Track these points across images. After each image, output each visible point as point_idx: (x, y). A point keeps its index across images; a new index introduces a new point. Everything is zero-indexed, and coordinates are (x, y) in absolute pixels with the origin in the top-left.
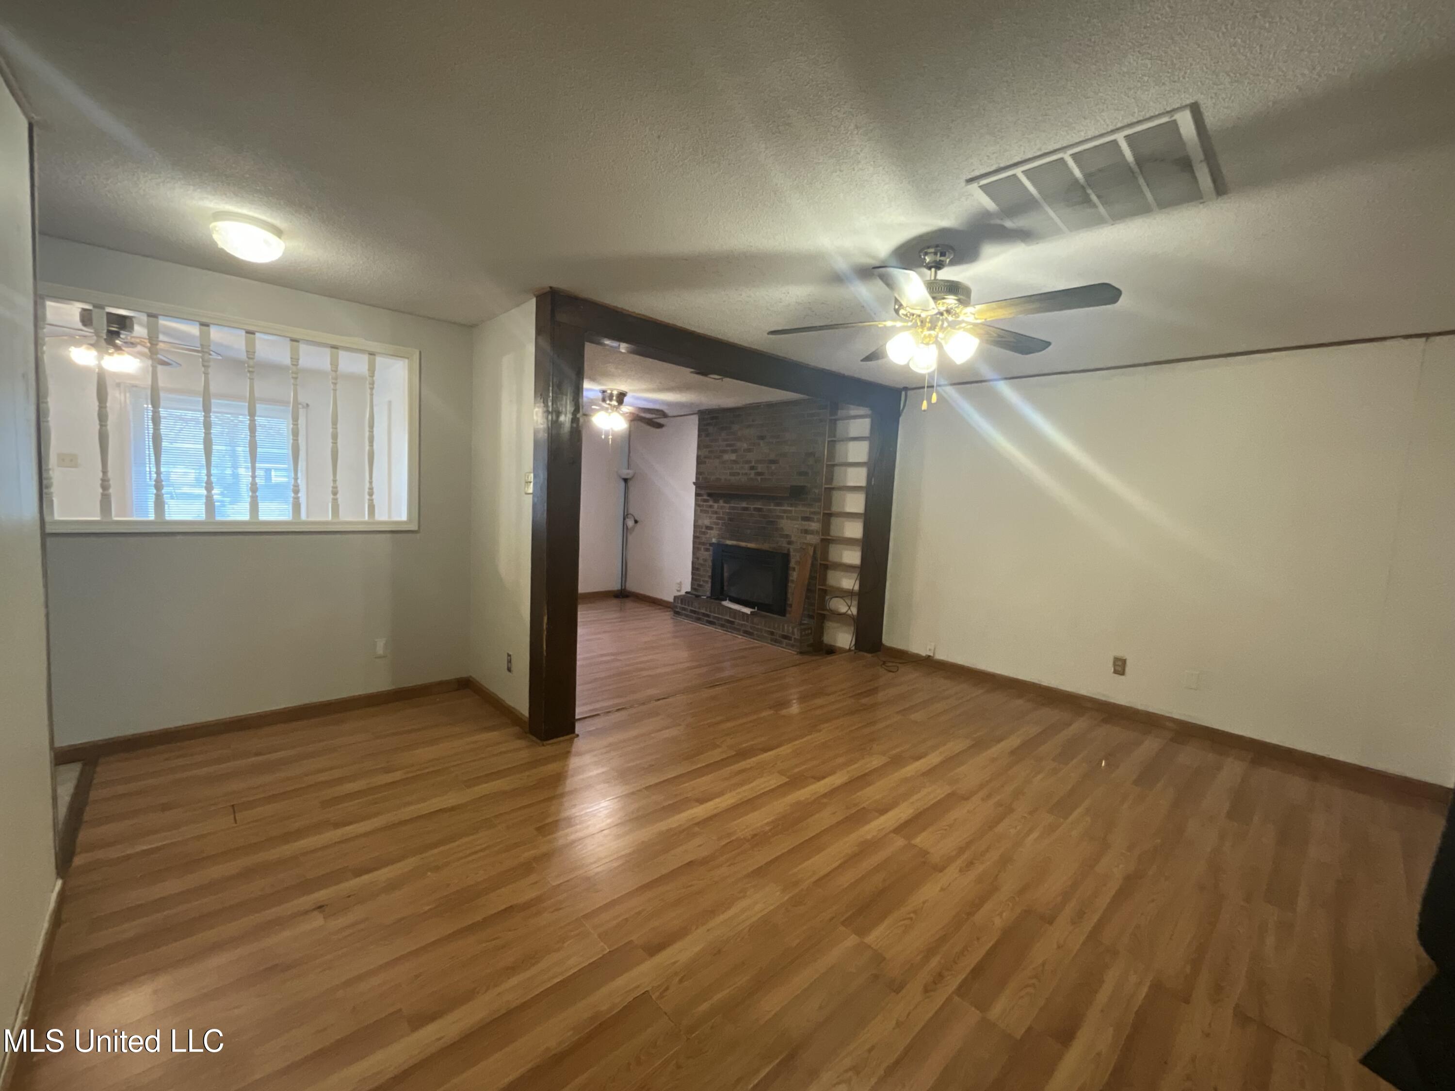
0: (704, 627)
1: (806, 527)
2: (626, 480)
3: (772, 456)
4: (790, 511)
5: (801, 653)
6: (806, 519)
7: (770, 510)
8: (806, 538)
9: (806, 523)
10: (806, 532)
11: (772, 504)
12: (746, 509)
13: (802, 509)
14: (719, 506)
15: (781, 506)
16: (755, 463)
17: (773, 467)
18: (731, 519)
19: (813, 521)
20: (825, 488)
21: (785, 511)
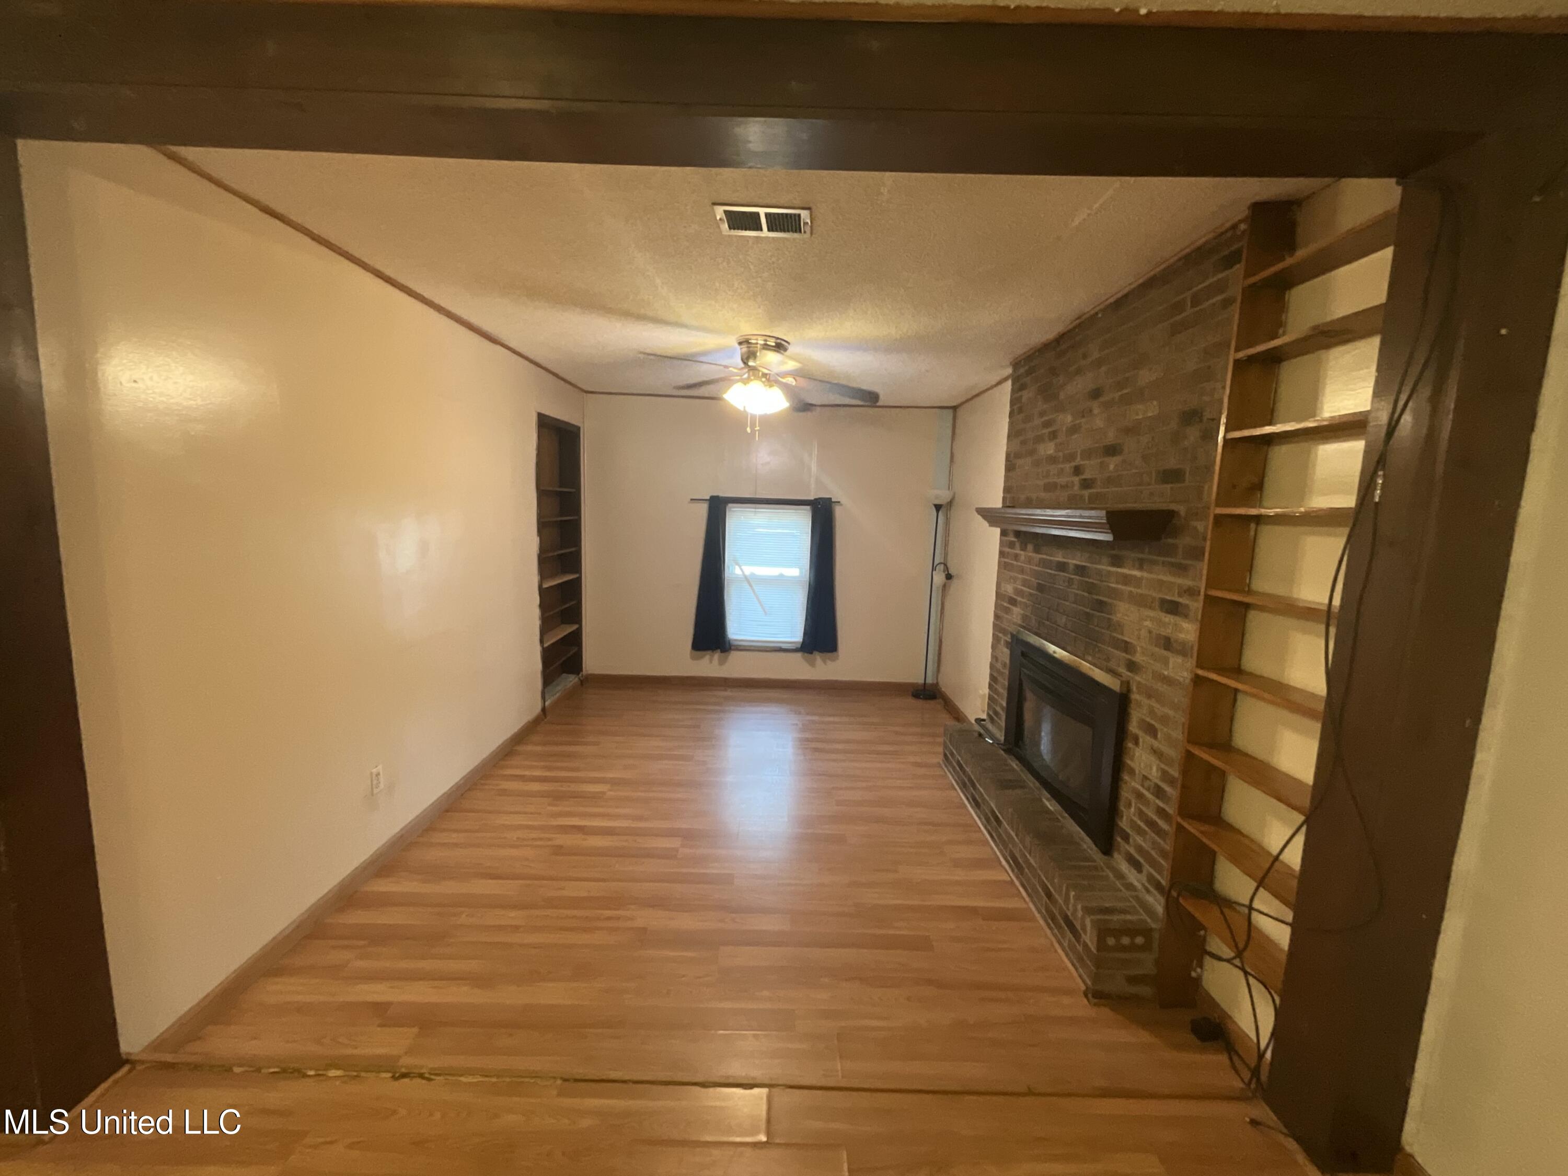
0: (965, 806)
1: (1167, 632)
2: (938, 507)
3: (1111, 437)
4: (1137, 582)
5: (1097, 996)
6: (1173, 608)
7: (1099, 572)
8: (1166, 662)
9: (1168, 618)
10: (1167, 643)
11: (1105, 560)
12: (1062, 567)
13: (1165, 578)
14: (1027, 555)
15: (1120, 566)
16: (1082, 459)
17: (1113, 463)
18: (1040, 588)
19: (1186, 616)
20: (1219, 519)
21: (1126, 580)
